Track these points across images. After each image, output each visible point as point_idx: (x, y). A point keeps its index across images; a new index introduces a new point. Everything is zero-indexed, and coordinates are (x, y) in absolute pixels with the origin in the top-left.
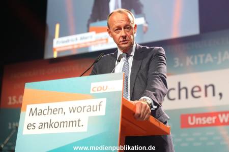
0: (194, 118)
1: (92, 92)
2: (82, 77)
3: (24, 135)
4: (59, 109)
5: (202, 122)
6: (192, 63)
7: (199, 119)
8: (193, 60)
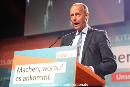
0: (120, 75)
1: (57, 58)
2: (50, 48)
3: (14, 85)
4: (36, 68)
5: (125, 78)
6: (119, 40)
7: (124, 76)
8: (120, 38)
